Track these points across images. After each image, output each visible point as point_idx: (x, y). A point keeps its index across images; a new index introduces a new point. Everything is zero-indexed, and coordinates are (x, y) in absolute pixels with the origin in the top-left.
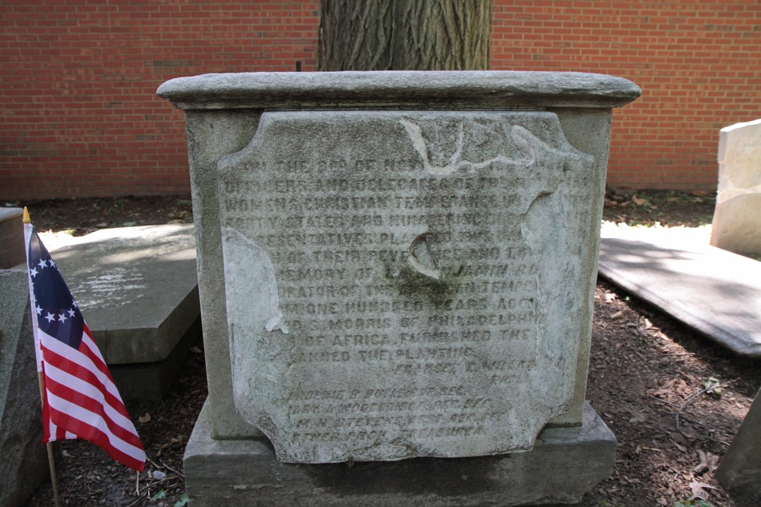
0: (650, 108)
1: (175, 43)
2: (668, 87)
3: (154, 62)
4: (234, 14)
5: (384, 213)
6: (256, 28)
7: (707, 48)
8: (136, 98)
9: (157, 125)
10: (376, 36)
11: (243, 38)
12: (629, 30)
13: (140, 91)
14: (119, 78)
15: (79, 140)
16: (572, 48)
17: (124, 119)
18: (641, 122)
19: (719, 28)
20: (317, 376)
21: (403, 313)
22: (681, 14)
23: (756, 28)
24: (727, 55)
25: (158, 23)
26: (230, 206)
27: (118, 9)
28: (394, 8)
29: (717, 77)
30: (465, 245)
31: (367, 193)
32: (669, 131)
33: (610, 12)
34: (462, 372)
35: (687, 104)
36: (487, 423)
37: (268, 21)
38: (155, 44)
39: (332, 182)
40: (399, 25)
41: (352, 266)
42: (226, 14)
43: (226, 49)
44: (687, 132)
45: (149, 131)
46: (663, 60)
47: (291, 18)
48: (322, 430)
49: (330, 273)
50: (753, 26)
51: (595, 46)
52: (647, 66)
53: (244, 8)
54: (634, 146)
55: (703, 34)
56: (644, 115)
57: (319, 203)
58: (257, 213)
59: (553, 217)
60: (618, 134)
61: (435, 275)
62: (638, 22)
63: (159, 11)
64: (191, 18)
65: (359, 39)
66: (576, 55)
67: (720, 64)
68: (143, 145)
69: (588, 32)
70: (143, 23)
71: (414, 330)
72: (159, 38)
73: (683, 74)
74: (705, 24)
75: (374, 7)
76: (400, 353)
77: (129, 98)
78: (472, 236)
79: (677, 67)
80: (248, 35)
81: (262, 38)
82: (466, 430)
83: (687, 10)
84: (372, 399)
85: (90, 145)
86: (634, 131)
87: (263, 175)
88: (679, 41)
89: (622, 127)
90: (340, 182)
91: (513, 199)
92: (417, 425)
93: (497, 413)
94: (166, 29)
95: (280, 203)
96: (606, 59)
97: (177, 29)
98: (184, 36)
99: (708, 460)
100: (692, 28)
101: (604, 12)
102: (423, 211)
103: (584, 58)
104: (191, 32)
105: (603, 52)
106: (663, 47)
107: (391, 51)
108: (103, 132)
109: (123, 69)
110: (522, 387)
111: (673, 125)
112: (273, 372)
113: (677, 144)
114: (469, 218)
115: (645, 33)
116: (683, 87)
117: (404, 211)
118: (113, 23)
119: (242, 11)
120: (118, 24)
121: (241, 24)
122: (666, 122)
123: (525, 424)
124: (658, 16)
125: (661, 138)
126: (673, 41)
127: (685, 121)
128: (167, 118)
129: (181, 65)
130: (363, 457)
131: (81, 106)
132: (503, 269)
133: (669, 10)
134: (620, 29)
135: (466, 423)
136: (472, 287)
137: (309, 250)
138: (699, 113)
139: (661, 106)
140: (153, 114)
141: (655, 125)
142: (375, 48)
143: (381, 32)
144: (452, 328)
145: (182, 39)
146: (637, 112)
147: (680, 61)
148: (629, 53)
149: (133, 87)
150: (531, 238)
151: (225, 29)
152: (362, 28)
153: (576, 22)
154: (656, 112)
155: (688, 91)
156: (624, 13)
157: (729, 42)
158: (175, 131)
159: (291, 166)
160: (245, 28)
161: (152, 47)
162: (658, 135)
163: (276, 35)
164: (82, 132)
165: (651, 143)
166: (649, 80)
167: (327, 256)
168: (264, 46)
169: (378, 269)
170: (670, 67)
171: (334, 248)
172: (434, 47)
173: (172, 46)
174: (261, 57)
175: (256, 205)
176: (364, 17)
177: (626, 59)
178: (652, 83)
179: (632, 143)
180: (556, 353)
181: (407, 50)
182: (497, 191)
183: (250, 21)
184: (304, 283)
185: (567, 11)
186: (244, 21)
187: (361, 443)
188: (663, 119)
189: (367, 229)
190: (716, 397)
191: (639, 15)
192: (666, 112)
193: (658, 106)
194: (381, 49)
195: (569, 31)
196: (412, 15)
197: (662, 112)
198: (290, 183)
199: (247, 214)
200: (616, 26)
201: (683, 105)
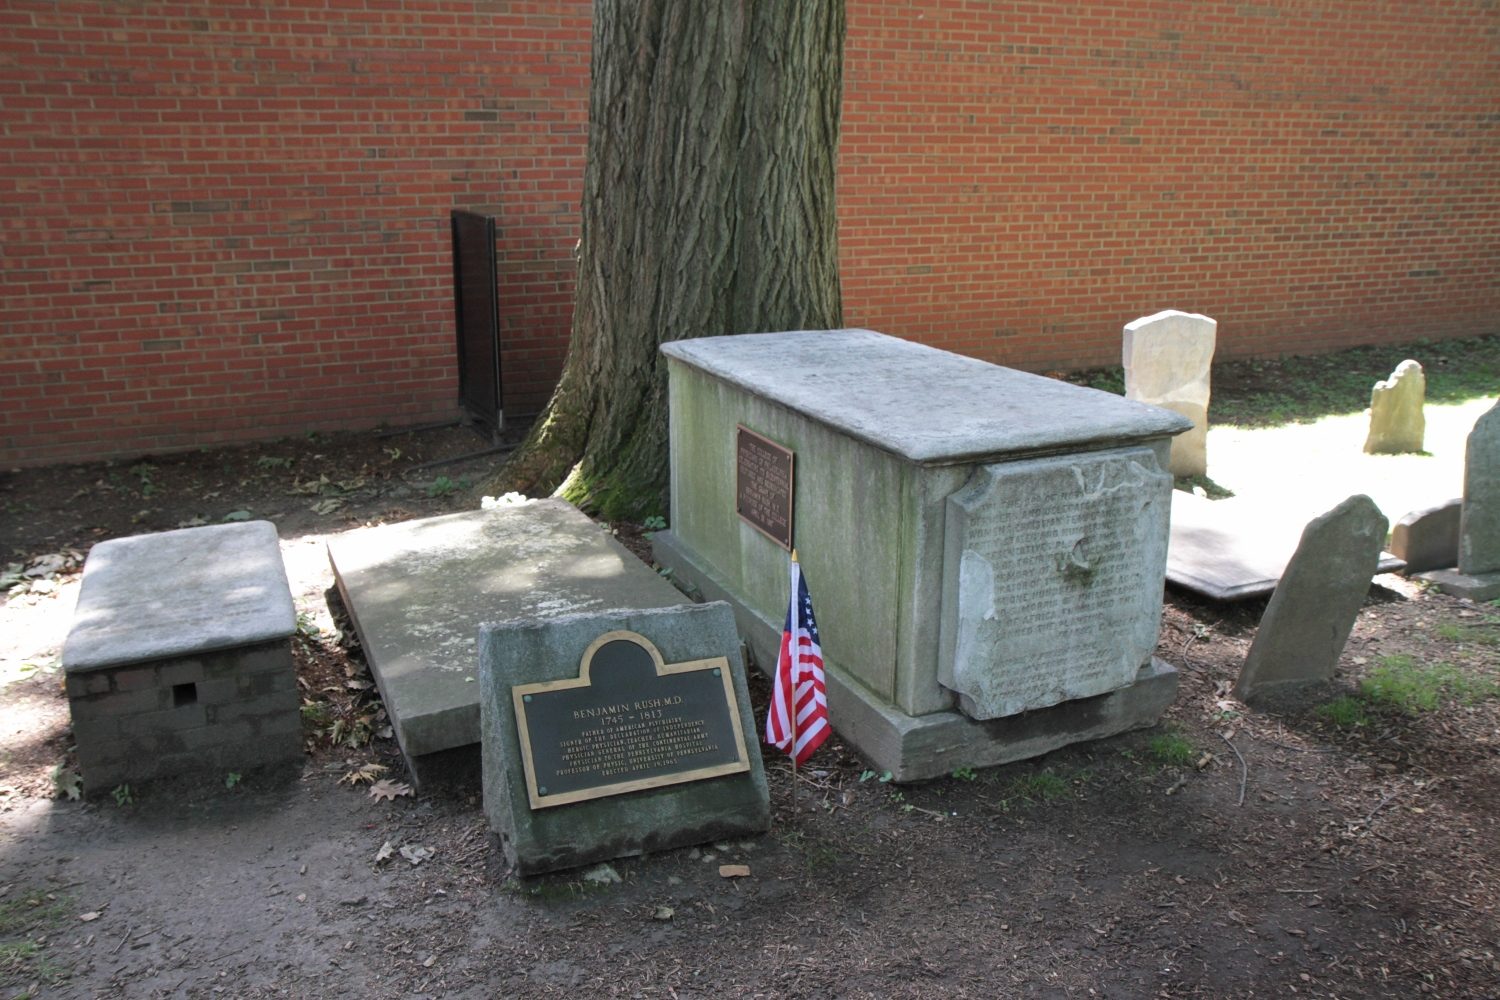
0: (983, 252)
1: (213, 168)
2: (1005, 219)
3: (173, 204)
4: (324, 117)
5: (1059, 528)
6: (365, 141)
7: (1054, 159)
8: (138, 272)
9: (185, 320)
10: (716, 229)
11: (341, 159)
12: (949, 135)
13: (147, 259)
14: (102, 235)
15: (20, 356)
16: (870, 164)
17: (117, 311)
18: (971, 273)
19: (1066, 130)
20: (1012, 648)
21: (1064, 595)
22: (1018, 110)
23: (1112, 131)
24: (1079, 169)
25: (177, 131)
26: (972, 535)
27: (92, 105)
28: (738, 190)
29: (1069, 202)
30: (1102, 543)
31: (1051, 516)
32: (1010, 285)
33: (921, 109)
34: (1096, 631)
35: (1032, 242)
36: (1108, 668)
37: (388, 128)
38: (173, 169)
39: (1032, 512)
40: (748, 214)
41: (1039, 566)
42: (310, 116)
43: (312, 179)
44: (1034, 285)
45: (168, 333)
46: (995, 179)
47: (429, 122)
48: (1011, 689)
49: (1025, 573)
50: (1108, 127)
51: (903, 160)
52: (976, 189)
53: (342, 105)
54: (964, 311)
55: (1046, 140)
56: (976, 263)
57: (1024, 526)
58: (988, 538)
59: (1151, 517)
60: (942, 294)
61: (1085, 565)
62: (960, 123)
63: (178, 109)
64: (242, 123)
65: (693, 234)
66: (876, 176)
67: (1071, 183)
68: (158, 358)
69: (891, 139)
70: (147, 131)
71: (1070, 605)
72: (182, 159)
73: (1025, 198)
74: (1049, 124)
75: (713, 190)
76: (1061, 623)
77: (127, 273)
78: (1106, 536)
79: (1015, 189)
80: (352, 154)
81: (377, 159)
82: (1096, 674)
83: (1025, 105)
84: (1043, 660)
85: (45, 365)
86: (963, 287)
87: (993, 512)
88: (1017, 150)
89: (946, 283)
90: (1036, 511)
91: (1129, 509)
92: (1068, 676)
93: (1115, 659)
94: (195, 143)
95: (1002, 529)
96: (919, 180)
97: (217, 143)
98: (231, 156)
99: (1225, 685)
100: (1032, 130)
101: (914, 108)
102: (1081, 524)
103: (888, 180)
104: (245, 149)
105: (915, 170)
106: (996, 160)
107: (736, 250)
108: (72, 339)
109: (109, 220)
110: (1131, 638)
111: (1015, 276)
112: (985, 650)
113: (1021, 303)
114: (1106, 525)
115: (970, 140)
116: (1026, 218)
117: (1071, 525)
118: (83, 130)
119: (337, 110)
120: (94, 133)
121: (338, 134)
122: (1006, 271)
123: (1131, 664)
124: (987, 113)
125: (1000, 296)
126: (1008, 150)
127: (1030, 269)
128: (205, 307)
129: (227, 209)
130: (1034, 706)
131: (22, 290)
132: (1122, 556)
133: (1000, 104)
134: (936, 133)
135: (1097, 669)
136: (1105, 571)
137: (1015, 559)
138: (1048, 256)
139: (998, 248)
140: (177, 301)
141: (991, 277)
142: (716, 247)
143: (723, 225)
144: (1092, 601)
145: (227, 161)
146: (965, 259)
147: (1019, 179)
148: (950, 169)
149: (132, 252)
150: (1139, 532)
151: (308, 142)
152: (697, 218)
153: (876, 124)
154: (990, 258)
155: (1032, 224)
156: (941, 109)
157: (1080, 150)
158: (221, 330)
159: (1010, 504)
160: (346, 142)
161: (168, 175)
162: (995, 292)
163: (403, 153)
164: (28, 341)
165: (986, 305)
166: (980, 209)
167: (1025, 561)
168: (382, 173)
169: (1053, 566)
170: (1005, 189)
171: (1028, 556)
172: (793, 244)
173: (208, 174)
174: (378, 193)
175: (987, 532)
176: (699, 204)
177: (946, 180)
178: (984, 213)
179: (962, 307)
180: (1149, 610)
181: (761, 249)
182: (1121, 505)
183: (354, 129)
184: (1010, 582)
185: (861, 108)
186: (344, 129)
187: (1034, 695)
188: (1001, 267)
189: (1049, 540)
190: (1205, 640)
191: (961, 113)
192: (1007, 256)
193: (993, 248)
194: (723, 249)
195: (865, 139)
196: (766, 202)
197: (1000, 257)
198: (1008, 515)
199: (982, 539)
200: (930, 129)
201: (1027, 246)
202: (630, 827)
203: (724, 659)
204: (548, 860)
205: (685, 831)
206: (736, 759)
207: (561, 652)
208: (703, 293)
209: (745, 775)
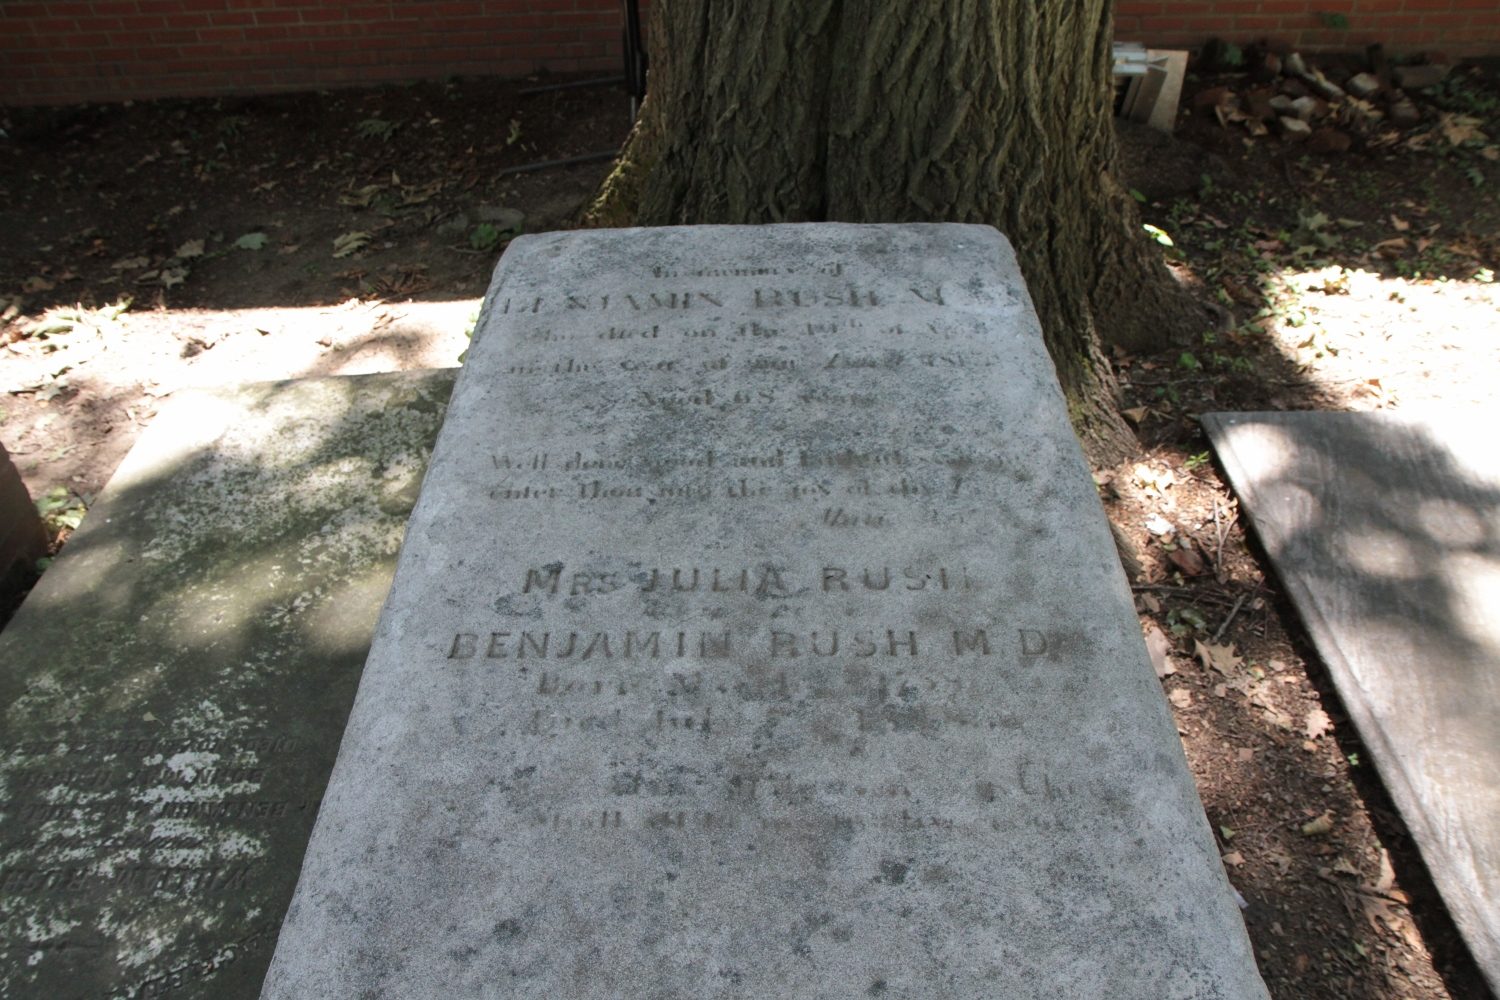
208: (767, 38)
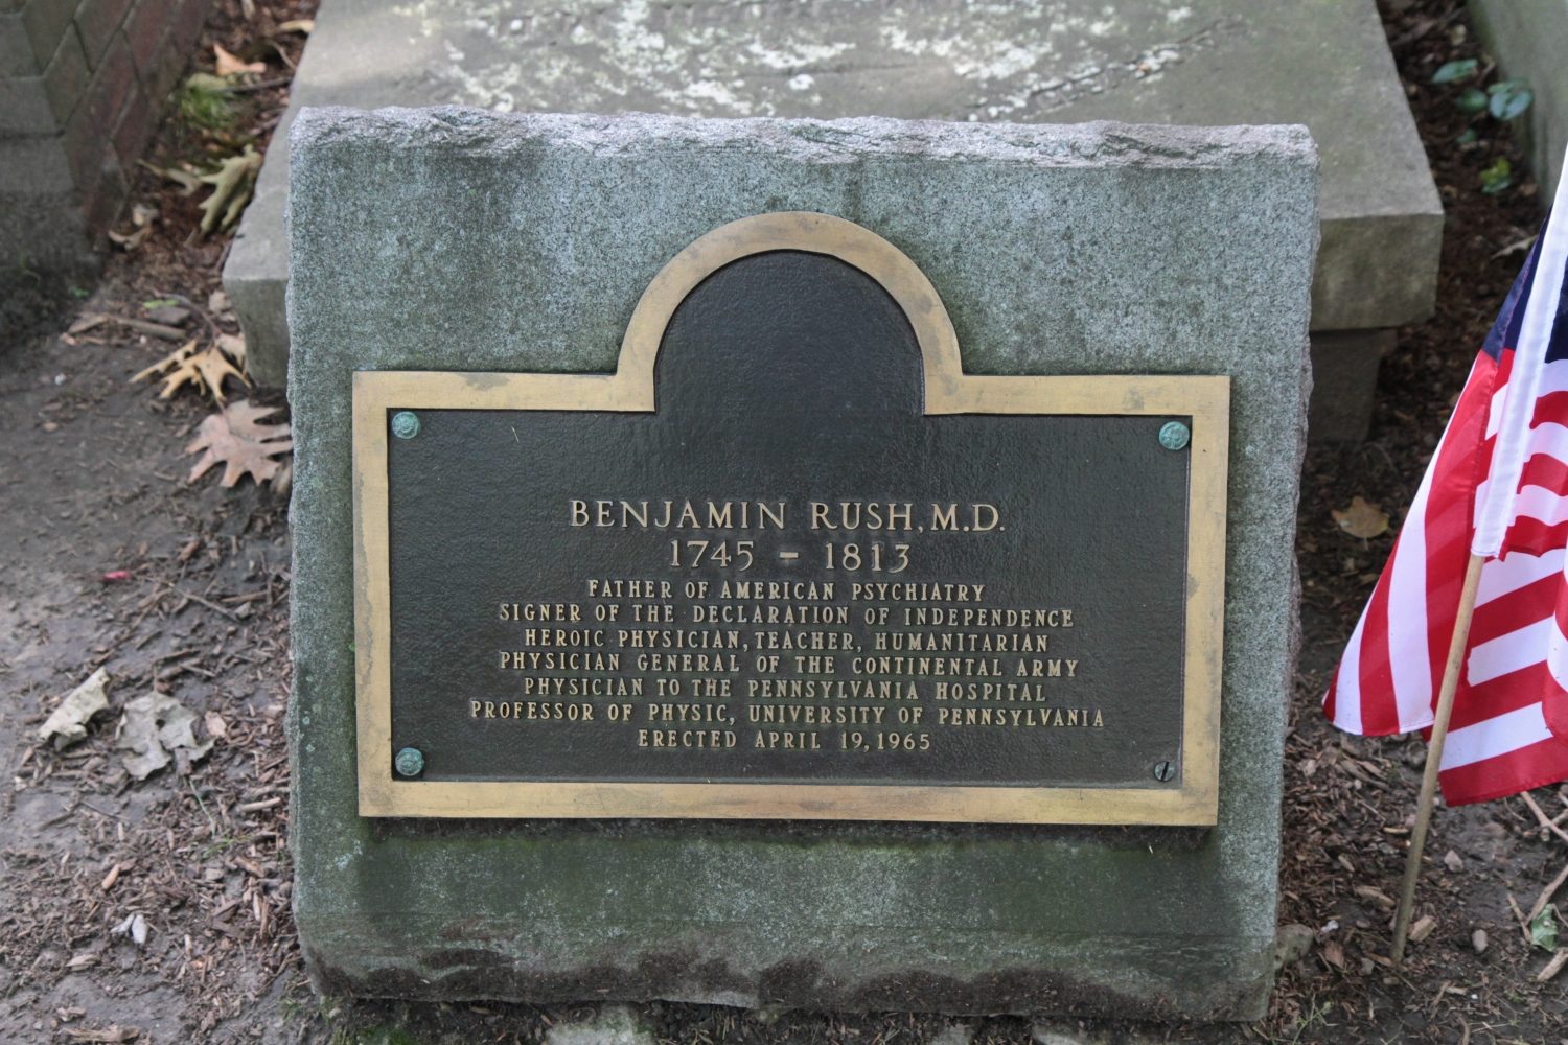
202: (713, 930)
203: (1217, 389)
204: (413, 978)
205: (915, 977)
206: (1168, 778)
207: (567, 263)
209: (1194, 842)
